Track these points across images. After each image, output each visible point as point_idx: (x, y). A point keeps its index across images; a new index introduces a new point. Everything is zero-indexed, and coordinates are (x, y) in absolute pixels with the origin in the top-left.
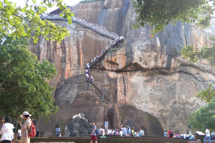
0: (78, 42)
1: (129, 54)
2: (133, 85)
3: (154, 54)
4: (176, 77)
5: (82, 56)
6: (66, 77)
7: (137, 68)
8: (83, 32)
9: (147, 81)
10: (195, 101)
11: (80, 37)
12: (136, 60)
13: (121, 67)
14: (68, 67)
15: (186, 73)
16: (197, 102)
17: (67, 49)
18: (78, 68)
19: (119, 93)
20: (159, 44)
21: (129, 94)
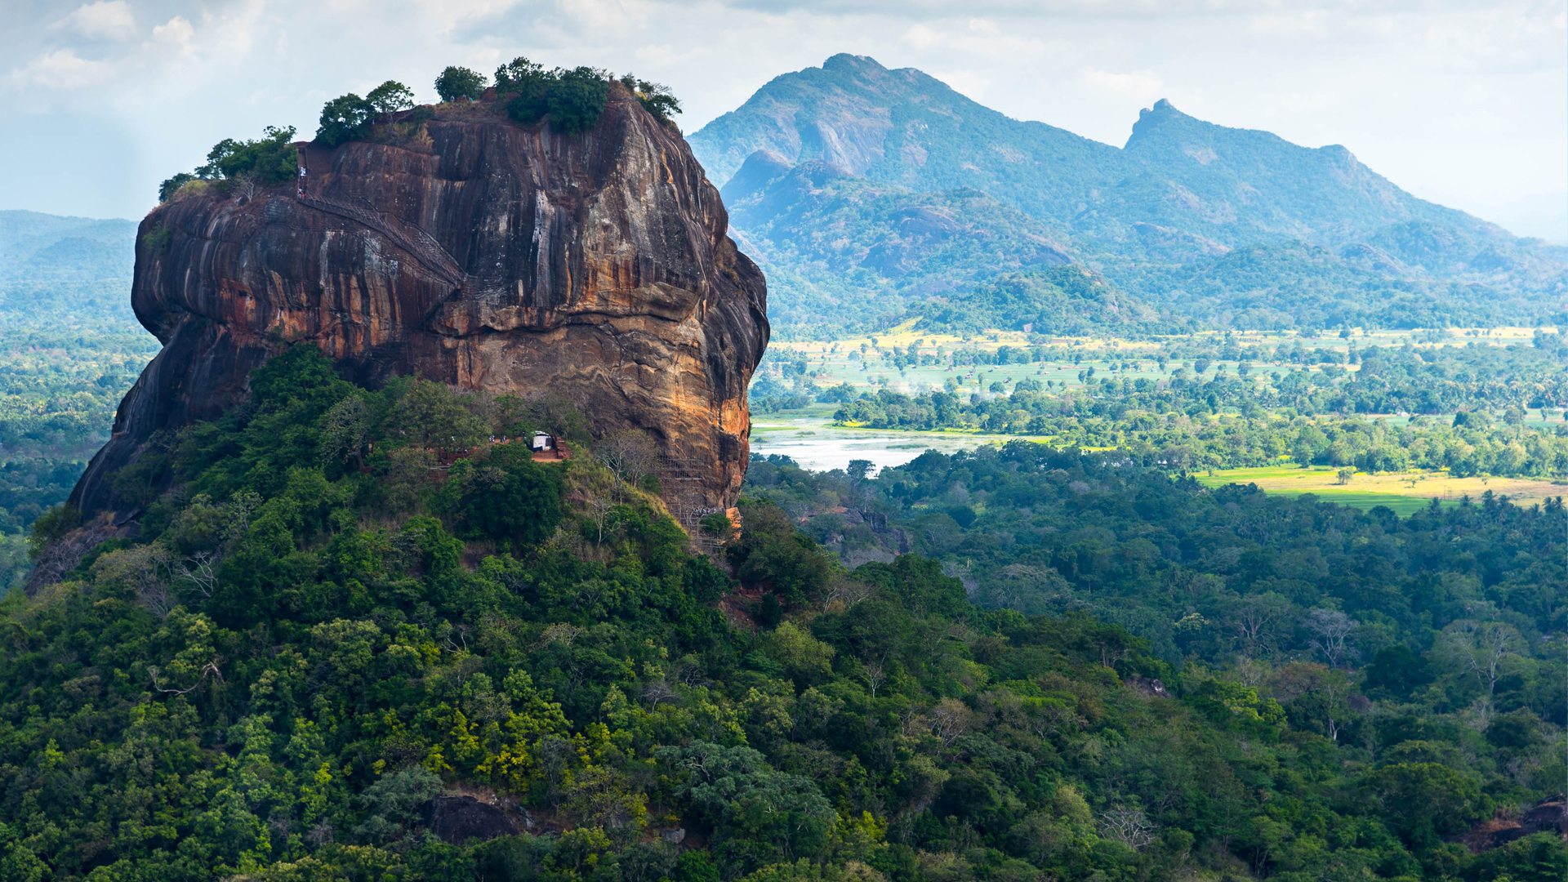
0: (389, 282)
1: (473, 315)
2: (485, 358)
3: (514, 308)
4: (559, 335)
5: (397, 307)
6: (374, 343)
7: (488, 331)
8: (396, 263)
9: (508, 347)
10: (593, 372)
11: (393, 273)
12: (485, 320)
13: (461, 332)
14: (375, 322)
15: (581, 324)
16: (598, 372)
17: (371, 293)
18: (393, 328)
19: (460, 372)
20: (521, 292)
21: (478, 371)
